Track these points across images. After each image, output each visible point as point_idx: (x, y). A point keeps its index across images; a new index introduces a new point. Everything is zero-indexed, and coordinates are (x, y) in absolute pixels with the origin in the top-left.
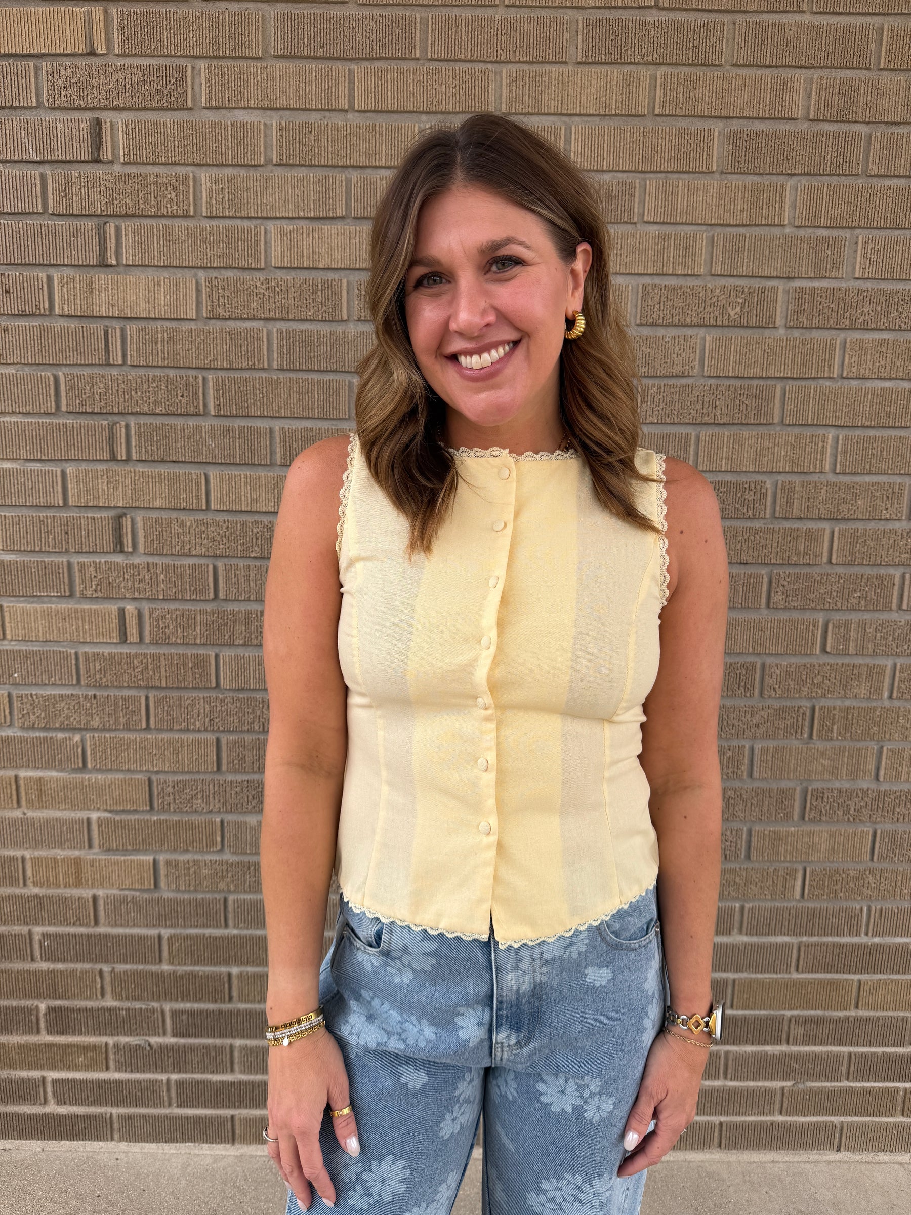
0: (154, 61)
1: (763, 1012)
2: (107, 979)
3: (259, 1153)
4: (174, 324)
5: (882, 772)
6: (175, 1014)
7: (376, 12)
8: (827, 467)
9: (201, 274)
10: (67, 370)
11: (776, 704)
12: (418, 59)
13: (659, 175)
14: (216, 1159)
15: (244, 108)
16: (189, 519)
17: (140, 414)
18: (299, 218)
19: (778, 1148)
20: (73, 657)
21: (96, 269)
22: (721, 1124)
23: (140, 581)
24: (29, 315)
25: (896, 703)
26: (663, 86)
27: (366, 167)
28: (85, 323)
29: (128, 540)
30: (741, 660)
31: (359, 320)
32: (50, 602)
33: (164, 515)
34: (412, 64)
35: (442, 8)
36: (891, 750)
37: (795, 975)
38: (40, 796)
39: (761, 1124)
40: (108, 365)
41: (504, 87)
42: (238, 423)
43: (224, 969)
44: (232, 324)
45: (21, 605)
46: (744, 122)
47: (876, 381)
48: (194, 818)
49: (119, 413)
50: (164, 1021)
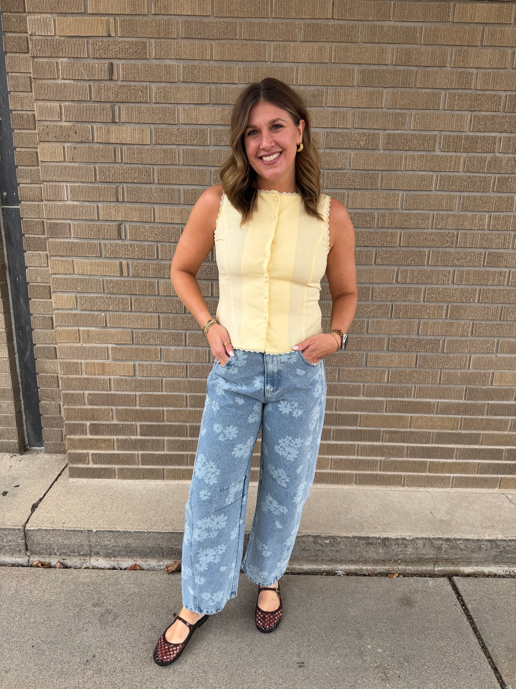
0: (134, 39)
1: (372, 429)
2: (114, 412)
3: (174, 484)
4: (141, 146)
5: (420, 331)
6: (141, 426)
7: (222, 20)
8: (399, 207)
9: (152, 126)
10: (99, 165)
11: (378, 303)
12: (238, 39)
13: (333, 87)
14: (157, 485)
15: (170, 59)
16: (147, 226)
17: (128, 183)
18: (191, 104)
19: (379, 485)
20: (102, 281)
21: (110, 124)
22: (356, 474)
23: (128, 251)
24: (84, 142)
25: (426, 303)
26: (335, 51)
27: (217, 83)
28: (107, 146)
29: (123, 234)
30: (364, 286)
31: (214, 145)
32: (92, 259)
33: (137, 224)
34: (236, 41)
35: (247, 19)
36: (424, 323)
37: (385, 414)
38: (88, 338)
39: (372, 474)
40: (116, 163)
41: (272, 51)
42: (166, 187)
43: (161, 408)
44: (164, 147)
45: (80, 260)
46: (367, 66)
47: (419, 172)
48: (150, 347)
49: (119, 182)
50: (137, 430)
